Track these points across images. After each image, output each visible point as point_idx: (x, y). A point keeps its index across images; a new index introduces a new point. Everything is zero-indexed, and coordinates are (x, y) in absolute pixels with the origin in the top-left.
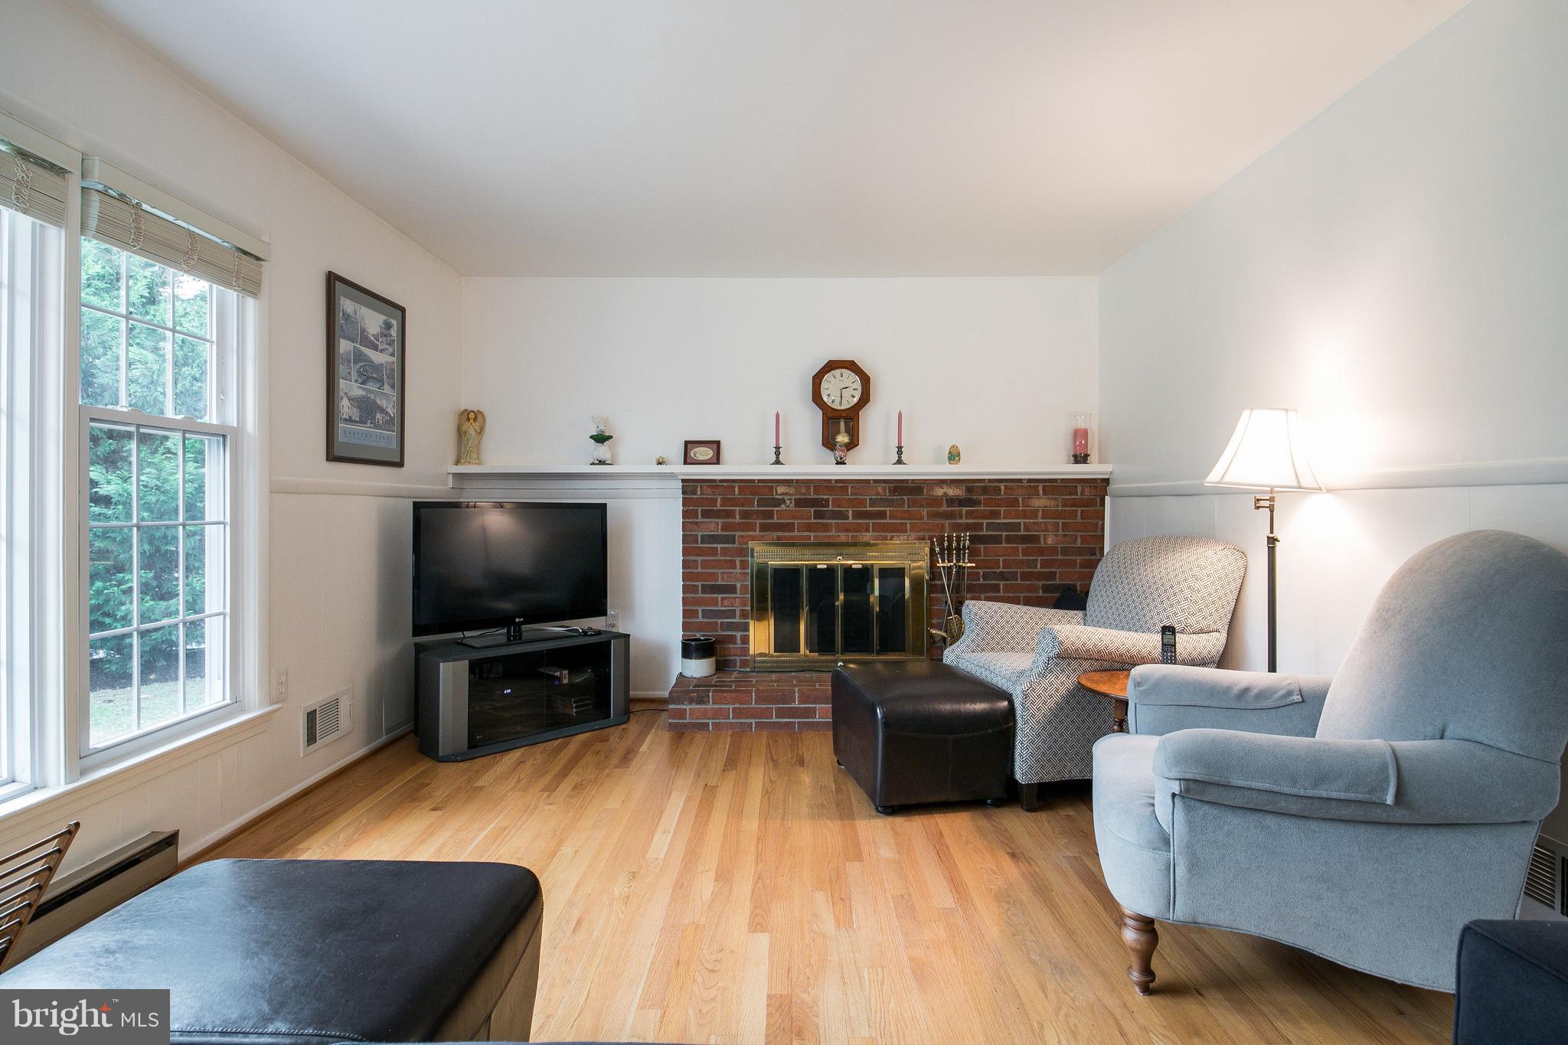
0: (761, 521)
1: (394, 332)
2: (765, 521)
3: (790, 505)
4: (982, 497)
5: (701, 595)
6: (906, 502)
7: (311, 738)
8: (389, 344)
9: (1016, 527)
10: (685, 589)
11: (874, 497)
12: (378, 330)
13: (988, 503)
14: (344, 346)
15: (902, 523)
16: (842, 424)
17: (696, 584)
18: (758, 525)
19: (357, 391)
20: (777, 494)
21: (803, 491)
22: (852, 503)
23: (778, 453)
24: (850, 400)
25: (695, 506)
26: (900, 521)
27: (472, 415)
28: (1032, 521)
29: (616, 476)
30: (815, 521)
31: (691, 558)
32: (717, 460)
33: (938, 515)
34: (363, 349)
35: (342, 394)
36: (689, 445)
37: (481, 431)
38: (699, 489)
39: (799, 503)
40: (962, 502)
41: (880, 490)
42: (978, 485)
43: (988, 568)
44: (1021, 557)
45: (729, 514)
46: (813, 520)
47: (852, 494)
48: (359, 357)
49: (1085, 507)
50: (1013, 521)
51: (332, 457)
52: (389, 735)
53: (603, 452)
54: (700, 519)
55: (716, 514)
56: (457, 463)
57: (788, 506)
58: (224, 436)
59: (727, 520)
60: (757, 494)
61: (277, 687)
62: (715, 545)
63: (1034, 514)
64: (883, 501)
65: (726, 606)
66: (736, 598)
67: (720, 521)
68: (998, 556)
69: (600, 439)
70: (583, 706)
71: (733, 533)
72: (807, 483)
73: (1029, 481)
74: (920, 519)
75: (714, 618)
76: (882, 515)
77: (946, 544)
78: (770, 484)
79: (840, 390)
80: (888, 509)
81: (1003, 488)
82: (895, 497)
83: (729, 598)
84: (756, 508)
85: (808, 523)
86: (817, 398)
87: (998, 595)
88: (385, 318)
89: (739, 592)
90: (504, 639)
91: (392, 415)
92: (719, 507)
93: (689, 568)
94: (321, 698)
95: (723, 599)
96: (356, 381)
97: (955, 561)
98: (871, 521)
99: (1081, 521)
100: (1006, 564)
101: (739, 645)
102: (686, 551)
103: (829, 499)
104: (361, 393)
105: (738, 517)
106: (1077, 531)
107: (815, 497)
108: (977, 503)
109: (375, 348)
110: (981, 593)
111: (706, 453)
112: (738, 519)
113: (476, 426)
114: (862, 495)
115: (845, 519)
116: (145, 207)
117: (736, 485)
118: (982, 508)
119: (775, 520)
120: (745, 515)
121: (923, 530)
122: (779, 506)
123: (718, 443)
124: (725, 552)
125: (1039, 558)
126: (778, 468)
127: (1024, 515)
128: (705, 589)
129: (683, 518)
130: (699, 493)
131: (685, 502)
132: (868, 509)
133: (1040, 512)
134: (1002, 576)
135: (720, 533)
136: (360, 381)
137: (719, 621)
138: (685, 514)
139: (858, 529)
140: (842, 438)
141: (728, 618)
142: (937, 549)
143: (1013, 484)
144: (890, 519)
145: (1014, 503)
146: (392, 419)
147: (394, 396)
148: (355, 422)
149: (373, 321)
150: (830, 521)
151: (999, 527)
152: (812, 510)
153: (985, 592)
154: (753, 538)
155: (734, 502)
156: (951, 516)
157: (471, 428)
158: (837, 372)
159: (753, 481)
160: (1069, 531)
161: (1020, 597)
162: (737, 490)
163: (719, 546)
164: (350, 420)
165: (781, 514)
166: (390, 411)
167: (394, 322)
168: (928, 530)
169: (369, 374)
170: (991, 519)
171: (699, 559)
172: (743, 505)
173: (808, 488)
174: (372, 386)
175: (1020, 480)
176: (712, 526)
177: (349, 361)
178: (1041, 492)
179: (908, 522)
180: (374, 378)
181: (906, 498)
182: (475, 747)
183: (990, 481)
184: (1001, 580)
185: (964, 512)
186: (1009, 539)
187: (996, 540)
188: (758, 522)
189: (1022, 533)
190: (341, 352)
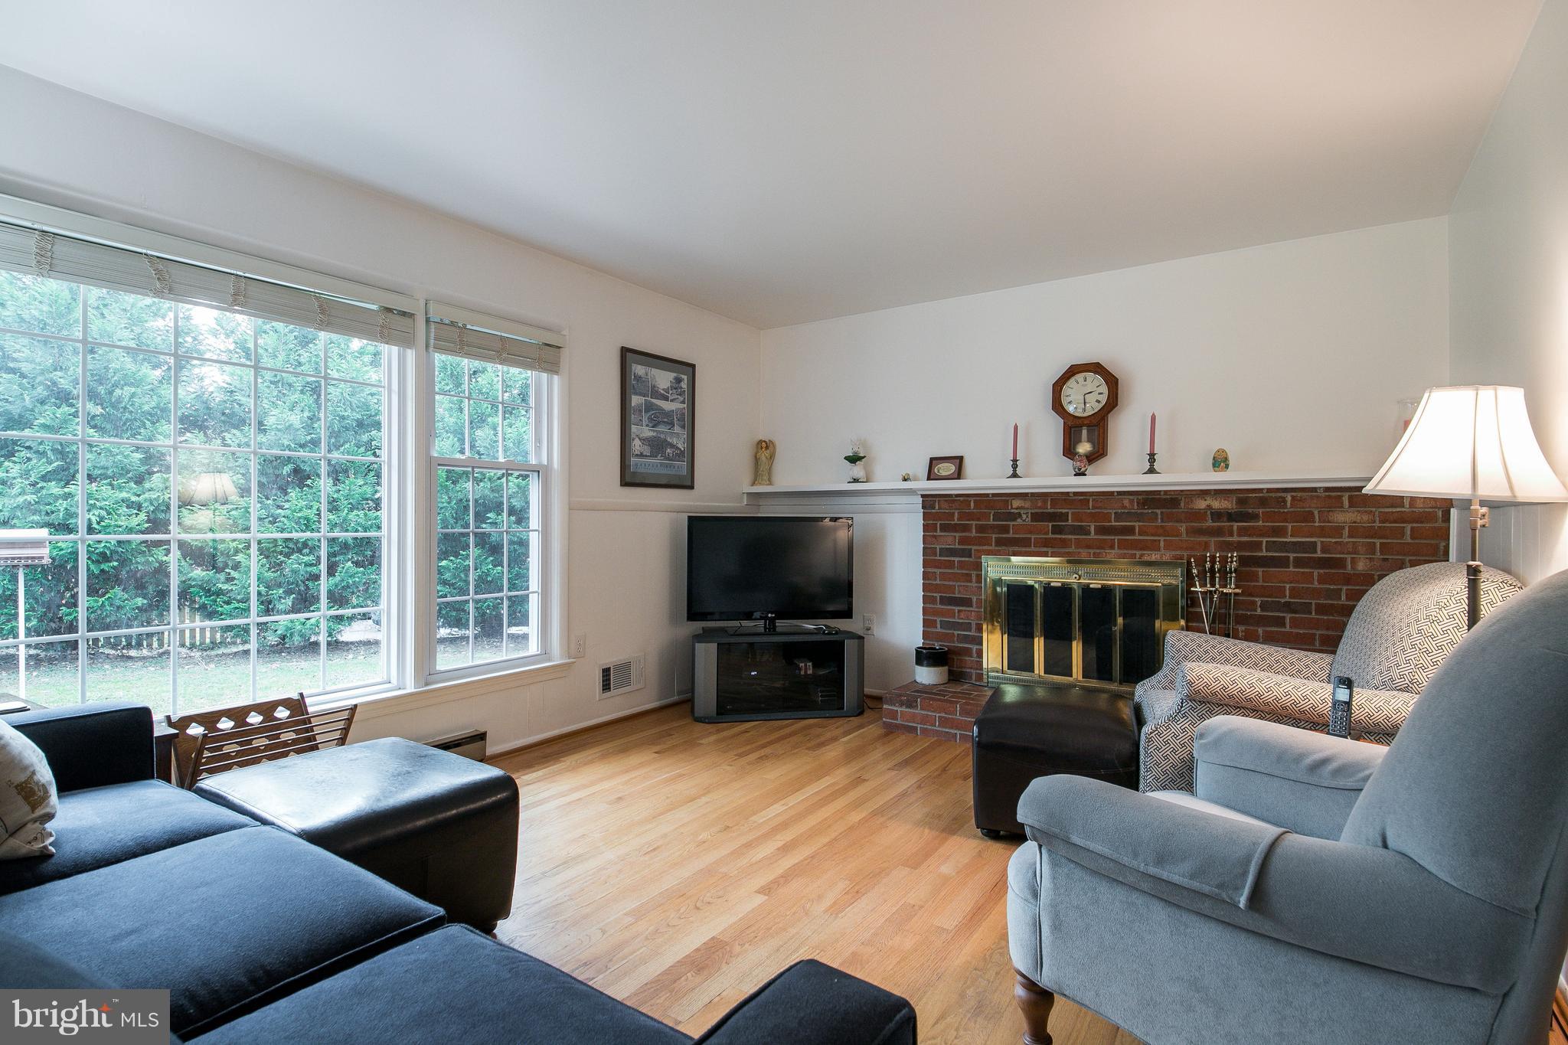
0: (997, 536)
1: (684, 385)
2: (1001, 536)
3: (1026, 519)
4: (1261, 511)
5: (939, 606)
6: (1159, 517)
7: (606, 686)
8: (680, 395)
9: (1312, 547)
10: (925, 599)
11: (1119, 511)
12: (669, 384)
13: (1268, 517)
14: (636, 400)
15: (1155, 540)
16: (1084, 432)
17: (935, 595)
18: (994, 539)
19: (647, 432)
20: (1012, 508)
21: (1039, 504)
22: (1094, 517)
23: (1015, 466)
24: (1093, 407)
25: (934, 520)
26: (1152, 538)
27: (764, 444)
28: (1334, 540)
29: (871, 493)
30: (1054, 536)
31: (930, 570)
32: (959, 475)
33: (1201, 532)
34: (654, 401)
35: (633, 436)
36: (934, 462)
37: (772, 457)
38: (937, 504)
39: (1036, 517)
40: (1231, 517)
41: (1126, 503)
42: (1254, 495)
43: (1266, 597)
44: (1316, 585)
45: (966, 528)
46: (1050, 535)
47: (1094, 508)
48: (649, 407)
49: (1417, 522)
50: (1304, 540)
51: (625, 483)
52: (681, 696)
53: (858, 470)
54: (939, 533)
55: (954, 528)
56: (753, 484)
57: (1024, 521)
58: (539, 472)
59: (964, 534)
60: (992, 508)
61: (576, 645)
62: (952, 559)
63: (1338, 531)
64: (1129, 516)
65: (962, 619)
66: (972, 611)
67: (957, 535)
68: (1284, 582)
69: (854, 459)
70: (826, 696)
71: (969, 547)
72: (1044, 496)
73: (1327, 489)
74: (1177, 536)
75: (950, 629)
76: (1130, 530)
77: (1208, 565)
78: (1005, 498)
79: (1086, 395)
80: (1137, 524)
81: (1289, 499)
82: (1146, 511)
83: (965, 611)
84: (991, 522)
85: (1046, 538)
86: (1058, 406)
87: (1283, 630)
88: (675, 375)
89: (975, 606)
90: (762, 630)
91: (683, 449)
92: (956, 522)
93: (928, 579)
94: (615, 659)
95: (959, 611)
96: (647, 425)
97: (1217, 586)
98: (1117, 538)
99: (1410, 541)
100: (1294, 592)
101: (975, 658)
102: (926, 564)
103: (1068, 513)
104: (651, 434)
105: (974, 531)
106: (1405, 555)
107: (1052, 510)
108: (1254, 517)
109: (666, 399)
110: (1259, 626)
111: (949, 468)
112: (974, 534)
113: (767, 453)
114: (1105, 508)
115: (1086, 535)
116: (469, 327)
117: (972, 499)
118: (1260, 523)
119: (1011, 535)
120: (981, 529)
121: (1181, 548)
122: (1015, 520)
123: (961, 459)
124: (962, 565)
125: (1345, 588)
126: (1015, 482)
127: (1322, 532)
128: (943, 600)
129: (924, 532)
130: (937, 508)
131: (925, 516)
132: (1113, 524)
133: (1347, 529)
134: (1288, 607)
135: (957, 546)
136: (651, 425)
137: (956, 633)
138: (926, 528)
139: (1101, 545)
140: (1084, 448)
141: (964, 631)
142: (1195, 571)
143: (1303, 494)
144: (1140, 534)
145: (1308, 517)
146: (682, 452)
147: (684, 434)
148: (646, 456)
149: (663, 379)
150: (1070, 537)
151: (1284, 546)
152: (1050, 524)
153: (1264, 626)
154: (989, 553)
155: (970, 516)
156: (1219, 532)
157: (764, 455)
158: (1080, 377)
159: (987, 495)
160: (1392, 555)
161: (1315, 635)
162: (972, 504)
163: (957, 559)
164: (641, 455)
165: (1017, 529)
166: (680, 446)
167: (685, 377)
168: (1187, 549)
169: (659, 418)
170: (1273, 537)
171: (938, 571)
172: (979, 520)
173: (1045, 502)
174: (662, 428)
175: (1314, 490)
176: (950, 540)
177: (640, 411)
178: (1346, 503)
179: (1162, 539)
180: (664, 422)
181: (1159, 511)
182: (722, 714)
183: (1269, 490)
184: (1287, 612)
185: (1235, 528)
186: (1299, 563)
187: (1283, 562)
188: (994, 536)
189: (1319, 554)
190: (633, 405)
